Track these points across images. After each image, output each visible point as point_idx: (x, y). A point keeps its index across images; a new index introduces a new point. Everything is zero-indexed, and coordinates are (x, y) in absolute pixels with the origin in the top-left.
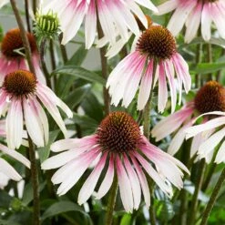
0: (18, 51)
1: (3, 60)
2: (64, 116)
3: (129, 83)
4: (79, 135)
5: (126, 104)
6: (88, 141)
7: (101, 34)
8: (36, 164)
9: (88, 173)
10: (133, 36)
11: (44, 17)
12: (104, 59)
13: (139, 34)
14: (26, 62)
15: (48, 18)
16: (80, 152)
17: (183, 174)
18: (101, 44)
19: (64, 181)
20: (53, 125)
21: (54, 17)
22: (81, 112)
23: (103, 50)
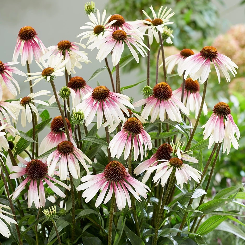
0: (61, 129)
1: (52, 134)
2: (87, 163)
3: (119, 147)
4: (95, 173)
5: (118, 157)
6: (100, 176)
7: (105, 121)
8: (73, 187)
9: (98, 193)
10: (122, 122)
11: (77, 113)
12: (107, 133)
13: (125, 120)
14: (65, 134)
15: (79, 114)
16: (96, 181)
17: (147, 192)
18: (106, 125)
19: (88, 196)
20: (82, 168)
21: (82, 113)
22: (95, 161)
23: (107, 128)
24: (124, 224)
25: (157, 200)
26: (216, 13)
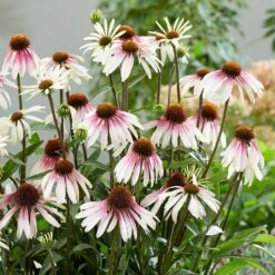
10: (129, 143)
12: (112, 157)
13: (132, 143)
15: (82, 131)
19: (88, 225)
23: (111, 152)
24: (126, 264)
25: (165, 241)
26: (234, 46)
